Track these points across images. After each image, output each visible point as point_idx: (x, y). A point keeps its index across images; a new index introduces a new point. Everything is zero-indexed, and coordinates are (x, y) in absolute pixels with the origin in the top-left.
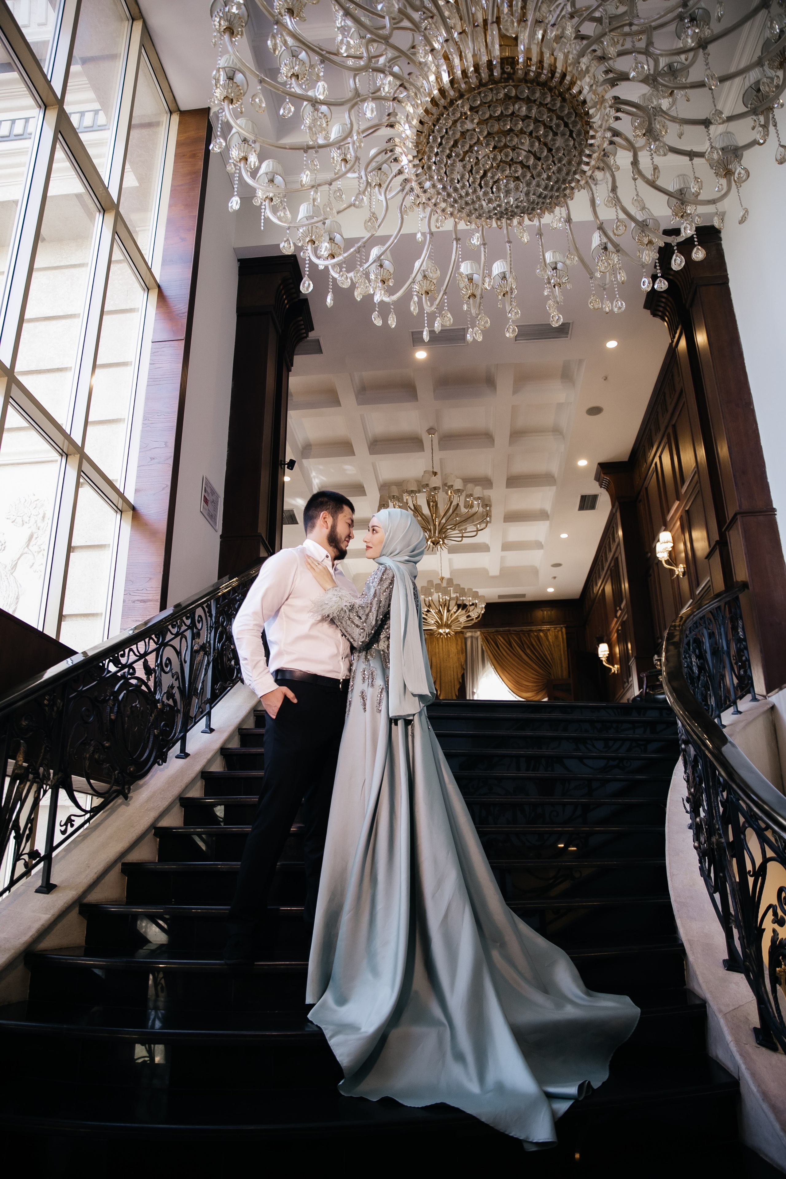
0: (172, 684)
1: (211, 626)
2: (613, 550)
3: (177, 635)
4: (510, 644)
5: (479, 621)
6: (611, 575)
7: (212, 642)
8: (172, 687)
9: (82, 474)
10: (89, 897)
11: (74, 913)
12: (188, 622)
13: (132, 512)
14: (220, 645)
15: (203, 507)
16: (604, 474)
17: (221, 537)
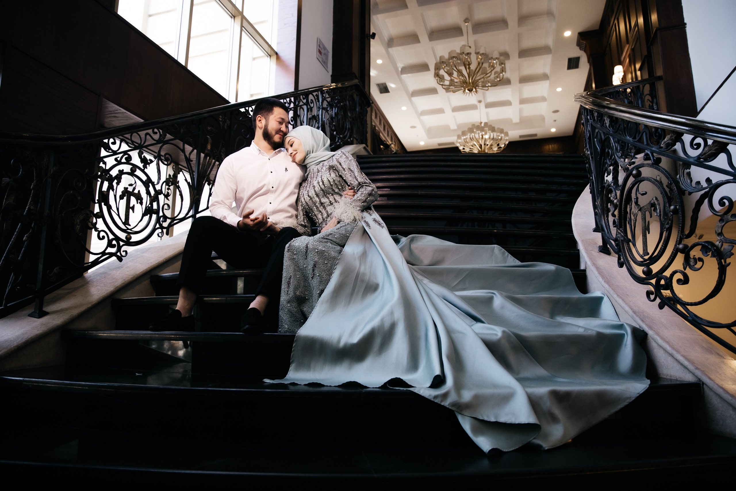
7: (320, 117)
9: (243, 28)
12: (305, 101)
13: (276, 55)
15: (319, 56)
16: (582, 40)
17: (331, 76)
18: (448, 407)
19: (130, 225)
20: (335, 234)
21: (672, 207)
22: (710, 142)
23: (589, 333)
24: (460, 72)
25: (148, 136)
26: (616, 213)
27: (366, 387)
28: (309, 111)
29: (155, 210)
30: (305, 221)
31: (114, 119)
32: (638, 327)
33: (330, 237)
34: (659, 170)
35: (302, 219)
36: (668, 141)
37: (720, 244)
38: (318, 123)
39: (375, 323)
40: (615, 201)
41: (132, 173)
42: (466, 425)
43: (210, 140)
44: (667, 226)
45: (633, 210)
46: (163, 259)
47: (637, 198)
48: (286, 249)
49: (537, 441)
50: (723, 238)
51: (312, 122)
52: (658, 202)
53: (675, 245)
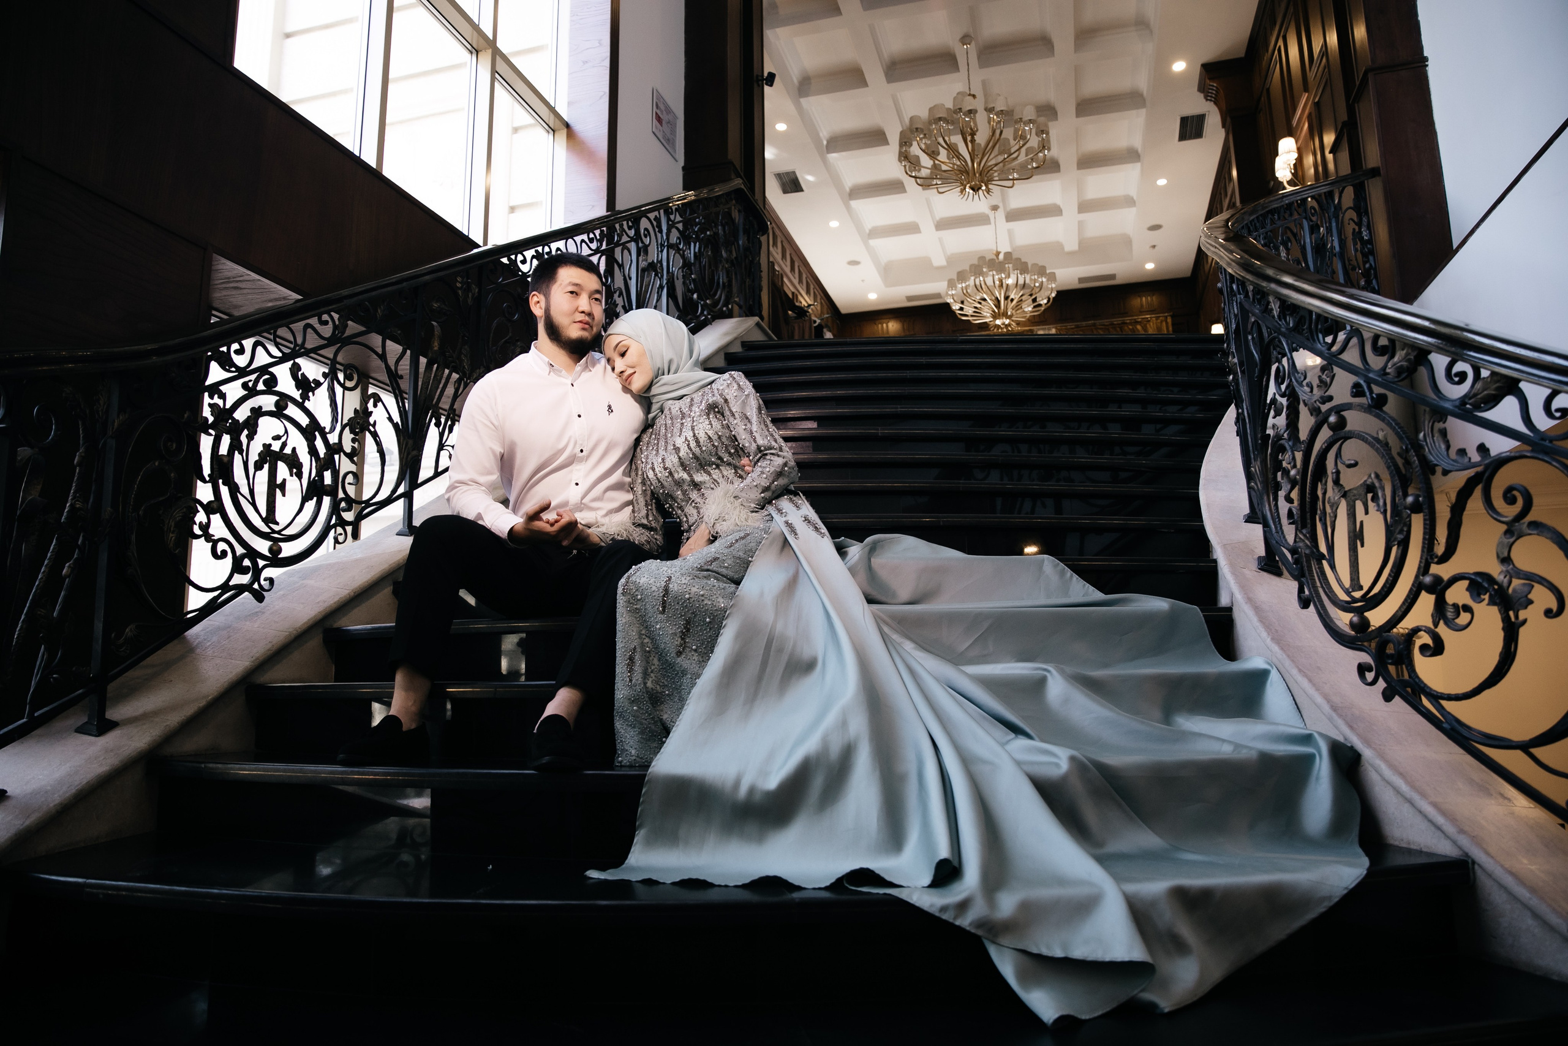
1: (661, 244)
5: (1049, 309)
7: (665, 264)
9: (497, 75)
12: (632, 233)
13: (566, 130)
14: (676, 271)
15: (656, 127)
16: (1209, 79)
17: (684, 168)
18: (968, 928)
19: (277, 524)
20: (724, 558)
21: (1410, 499)
22: (1485, 373)
23: (1244, 754)
24: (952, 149)
25: (309, 330)
26: (1294, 495)
27: (799, 888)
28: (642, 254)
29: (328, 488)
30: (651, 519)
31: (234, 292)
32: (1341, 739)
33: (714, 567)
34: (1383, 420)
35: (644, 512)
36: (1400, 361)
37: (1506, 581)
38: (661, 278)
39: (810, 746)
40: (1293, 472)
41: (279, 413)
42: (1007, 967)
43: (437, 331)
44: (1400, 537)
45: (1330, 493)
46: (348, 591)
47: (1338, 473)
48: (620, 590)
49: (1148, 996)
50: (1512, 569)
51: (647, 277)
52: (1381, 484)
53: (1417, 577)
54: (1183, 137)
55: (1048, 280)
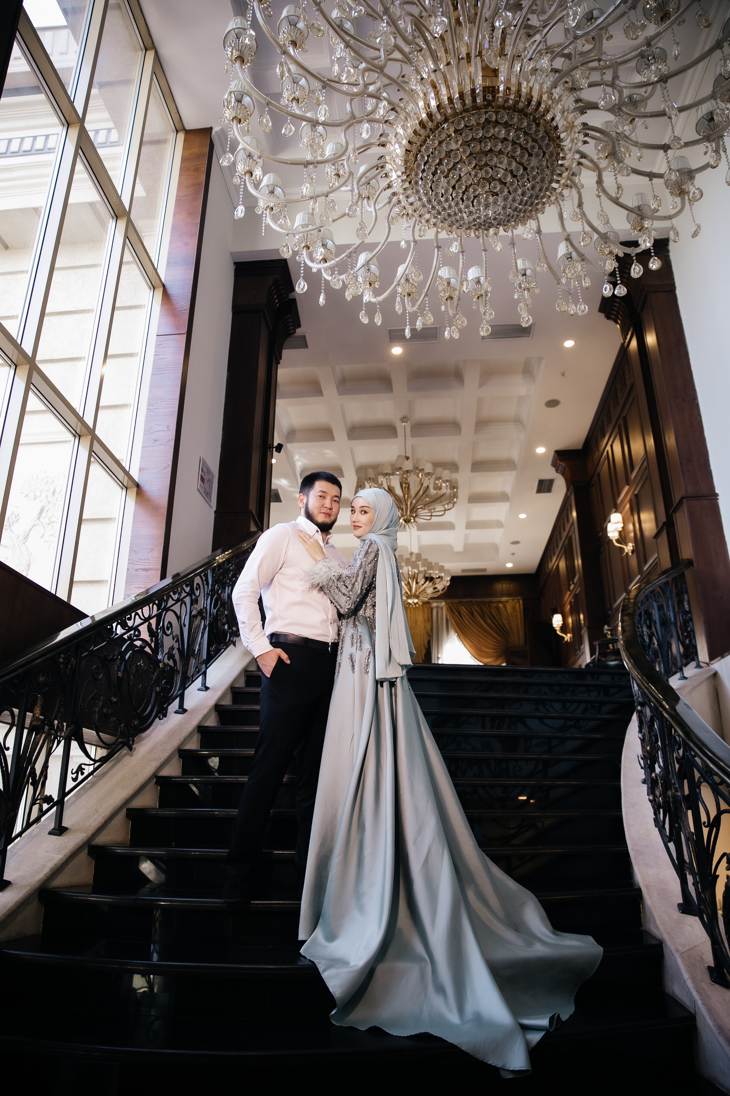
0: (173, 646)
1: (207, 594)
2: (567, 529)
3: (177, 601)
4: (472, 614)
5: (444, 593)
6: (565, 552)
7: (208, 608)
8: (172, 648)
9: (93, 453)
10: (97, 839)
11: (84, 855)
12: (188, 589)
13: (135, 488)
14: (215, 611)
15: (200, 485)
16: (560, 460)
17: (216, 512)
43: (40, 701)
54: (539, 490)
55: (445, 575)
